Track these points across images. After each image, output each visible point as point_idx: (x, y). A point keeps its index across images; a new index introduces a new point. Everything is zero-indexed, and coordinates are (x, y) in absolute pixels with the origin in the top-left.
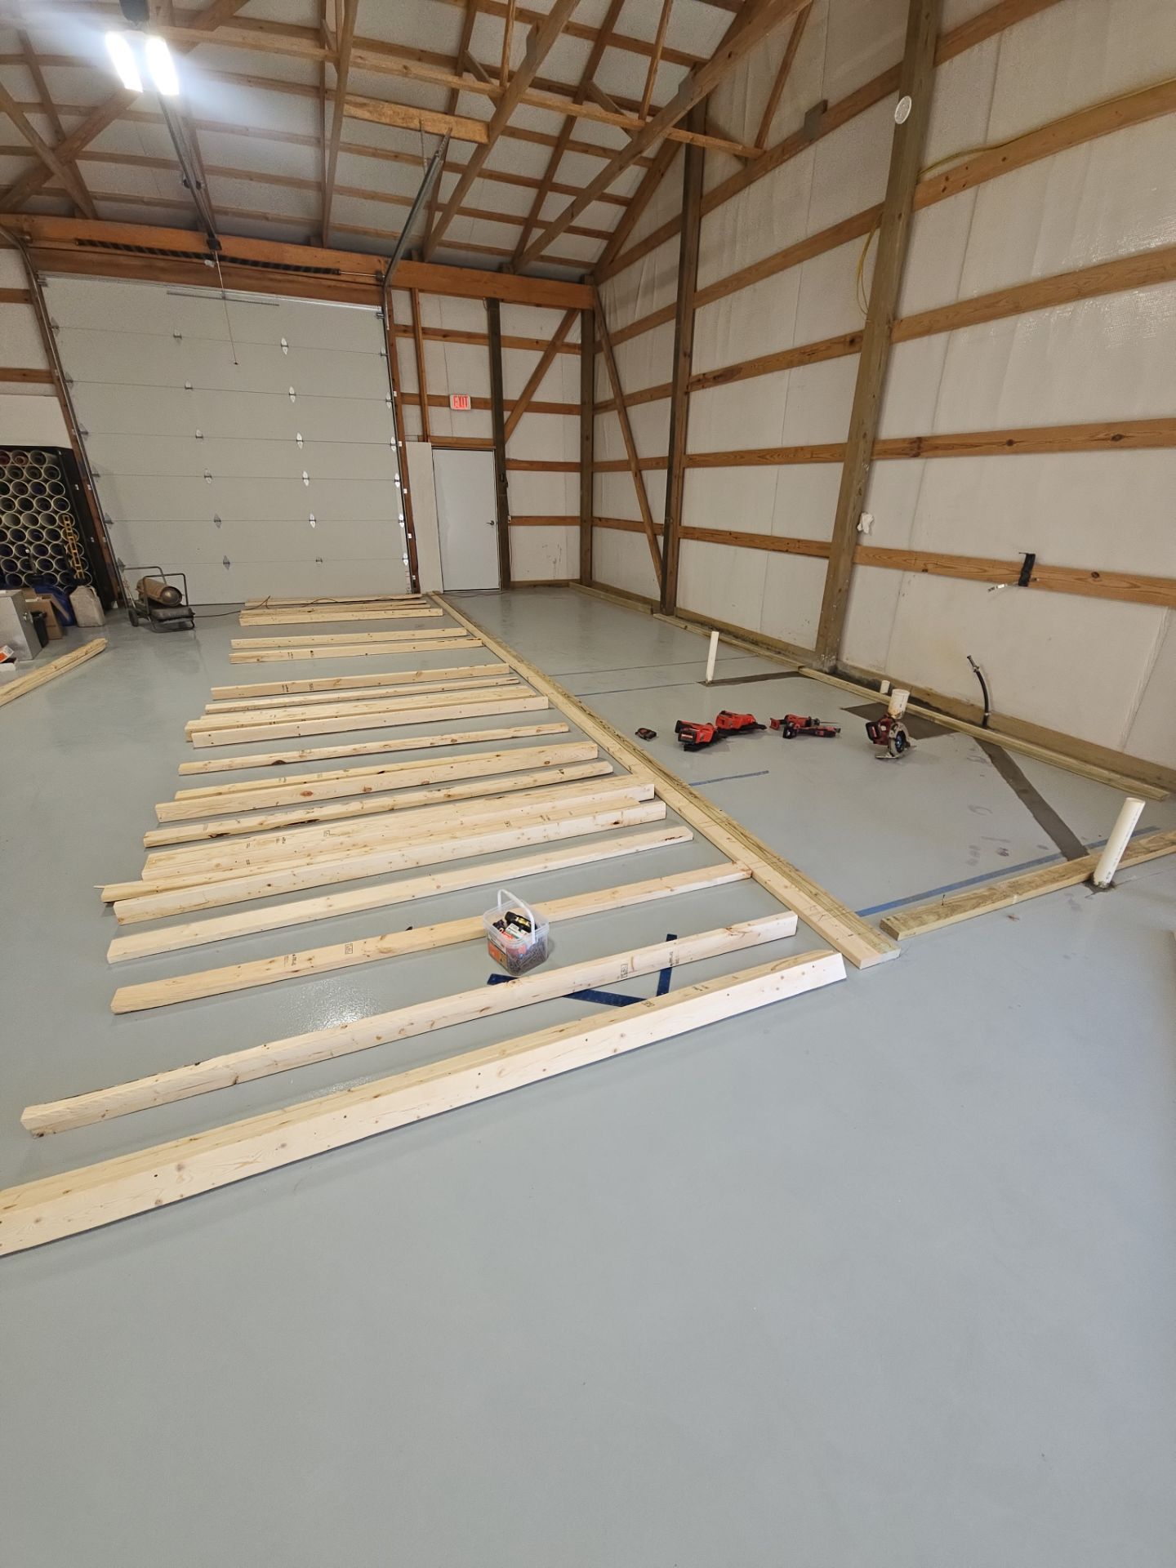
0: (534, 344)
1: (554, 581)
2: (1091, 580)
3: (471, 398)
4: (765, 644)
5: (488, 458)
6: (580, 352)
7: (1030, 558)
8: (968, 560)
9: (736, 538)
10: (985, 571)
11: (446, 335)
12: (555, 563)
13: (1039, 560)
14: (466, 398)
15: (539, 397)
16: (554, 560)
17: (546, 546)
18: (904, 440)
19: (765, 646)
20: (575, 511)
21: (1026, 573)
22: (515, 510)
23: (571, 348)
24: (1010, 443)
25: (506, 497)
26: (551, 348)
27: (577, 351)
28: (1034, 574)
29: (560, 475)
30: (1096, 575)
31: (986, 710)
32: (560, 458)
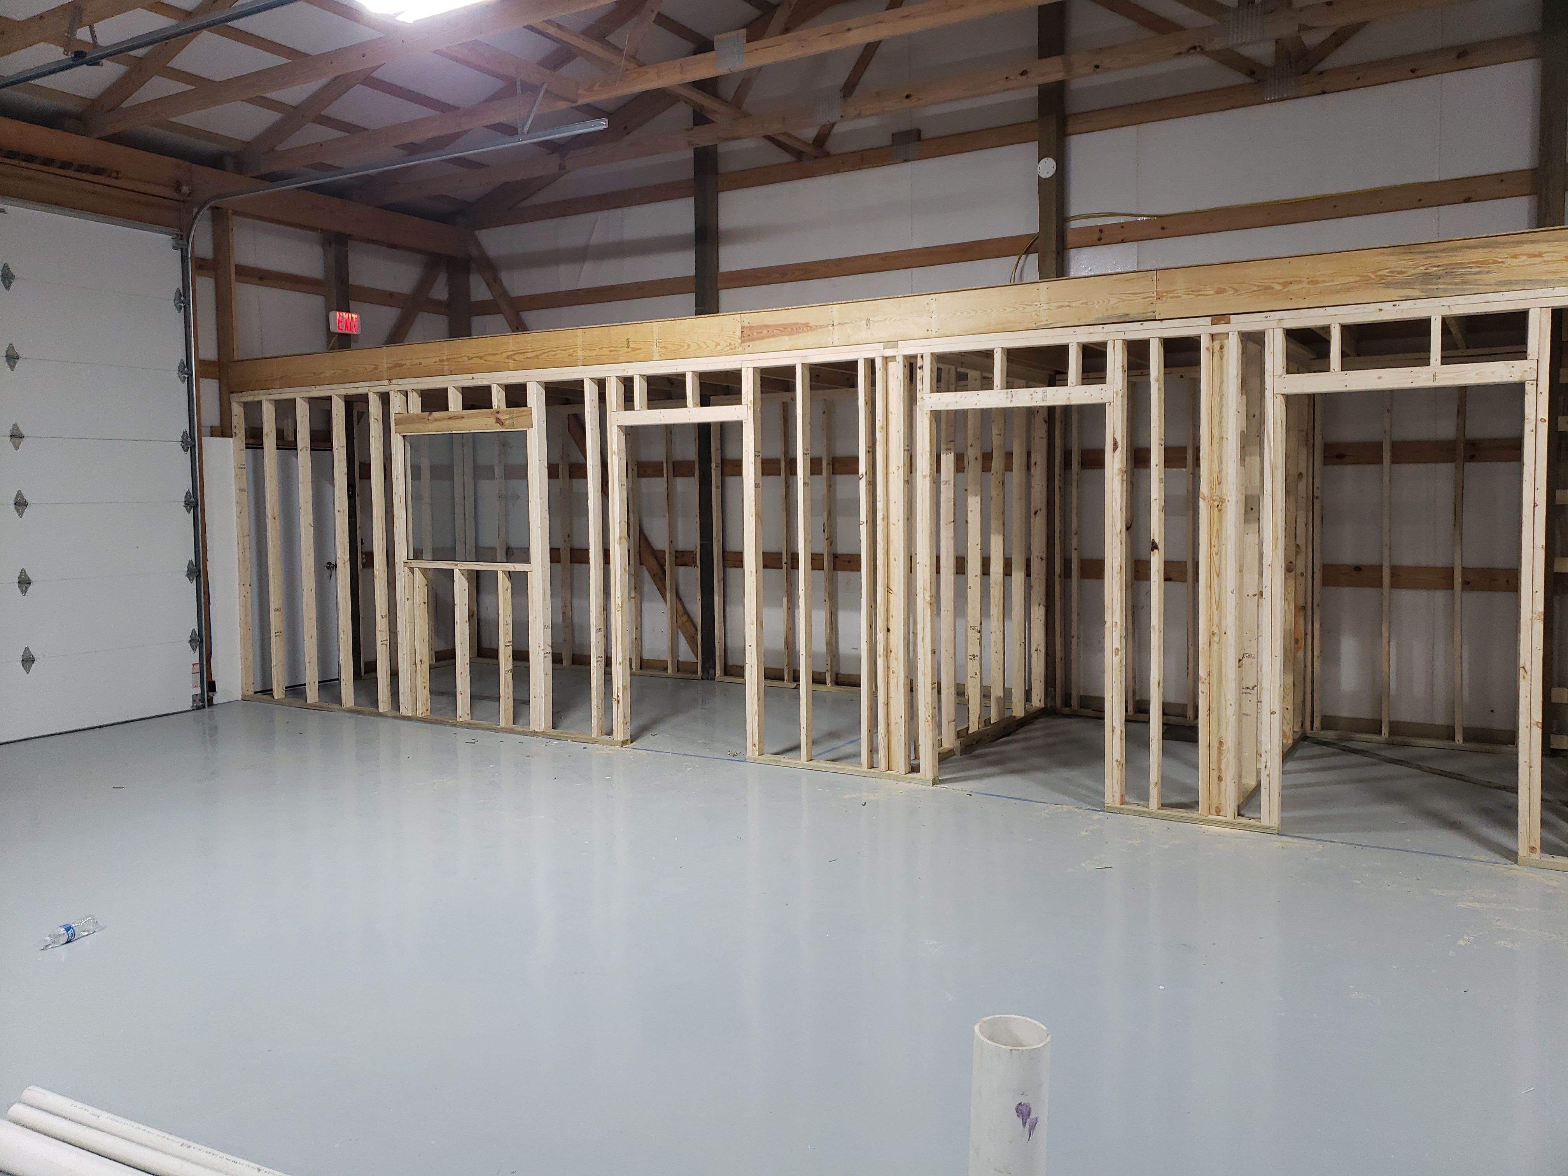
0: (388, 299)
23: (437, 306)
26: (411, 307)
27: (445, 312)
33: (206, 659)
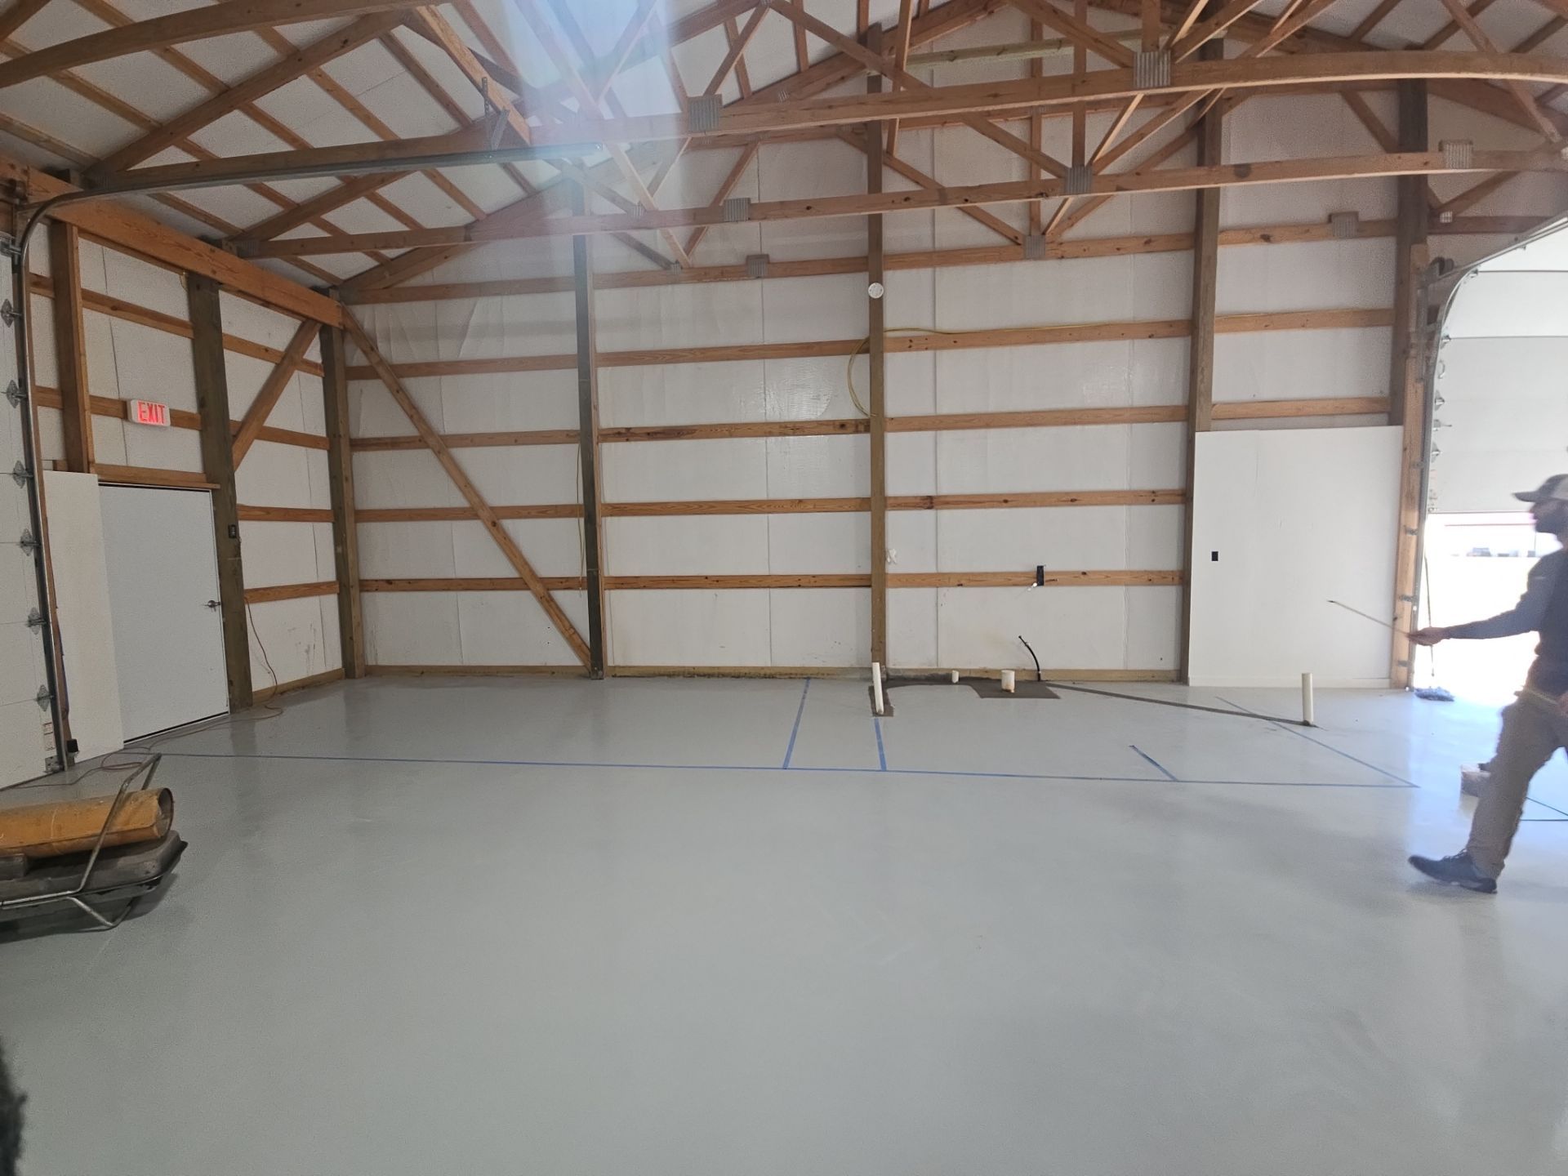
0: (261, 352)
1: (309, 678)
2: (1082, 576)
3: (170, 410)
4: (786, 674)
5: (202, 502)
6: (323, 374)
7: (1040, 569)
8: (995, 574)
9: (718, 581)
10: (1010, 580)
11: (117, 308)
12: (307, 652)
13: (1045, 569)
14: (162, 407)
15: (274, 420)
16: (306, 648)
17: (294, 629)
18: (916, 497)
19: (787, 677)
20: (329, 575)
21: (1040, 576)
22: (252, 578)
23: (310, 367)
24: (1006, 501)
25: (240, 561)
26: (285, 363)
27: (319, 371)
28: (1046, 578)
29: (307, 527)
30: (1084, 573)
31: (1039, 670)
32: (304, 504)
33: (62, 715)
